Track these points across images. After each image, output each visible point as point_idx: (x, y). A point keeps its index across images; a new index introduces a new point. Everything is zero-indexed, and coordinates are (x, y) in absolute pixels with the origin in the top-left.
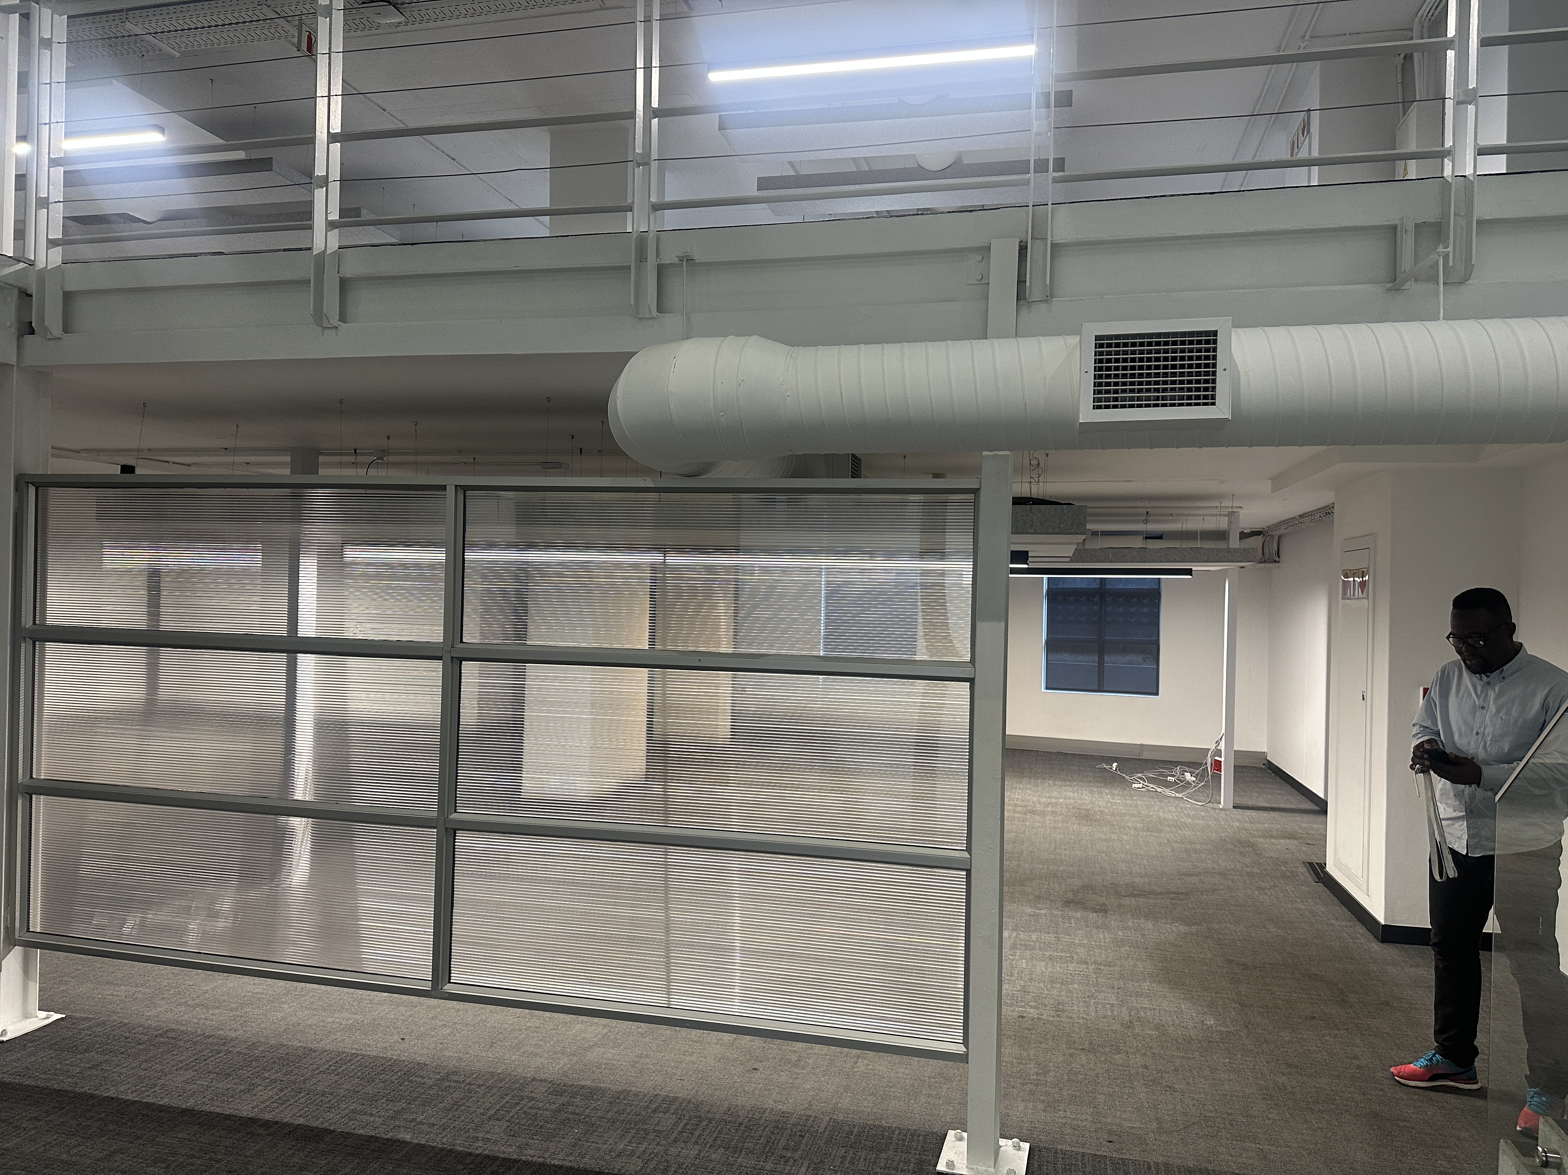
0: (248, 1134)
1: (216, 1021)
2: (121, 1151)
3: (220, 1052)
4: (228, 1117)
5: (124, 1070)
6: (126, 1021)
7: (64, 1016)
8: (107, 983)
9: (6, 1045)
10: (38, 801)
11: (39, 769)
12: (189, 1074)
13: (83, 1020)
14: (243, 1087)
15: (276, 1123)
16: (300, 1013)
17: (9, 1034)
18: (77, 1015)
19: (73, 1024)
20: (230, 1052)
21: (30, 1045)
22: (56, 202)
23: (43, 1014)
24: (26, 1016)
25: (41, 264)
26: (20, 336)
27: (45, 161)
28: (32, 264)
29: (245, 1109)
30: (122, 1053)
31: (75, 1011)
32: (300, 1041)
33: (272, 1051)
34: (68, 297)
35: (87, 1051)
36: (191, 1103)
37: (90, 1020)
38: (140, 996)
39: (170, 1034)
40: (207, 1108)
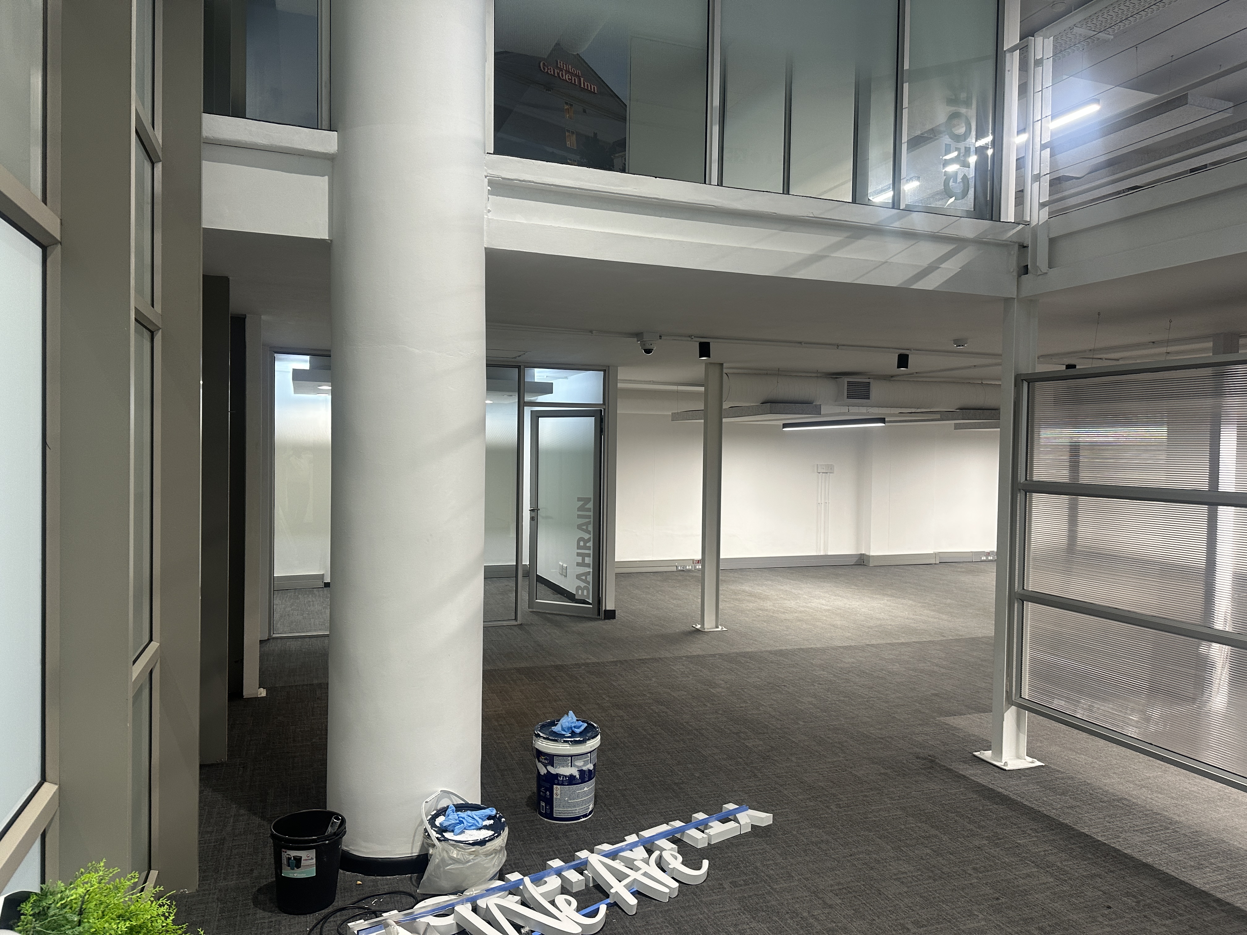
0: (1204, 903)
1: (1161, 804)
2: (1099, 876)
3: (1168, 829)
4: (1182, 883)
5: (1093, 817)
6: (1089, 782)
7: (1044, 764)
8: (1071, 750)
9: (1008, 773)
10: (1027, 606)
11: (1028, 584)
12: (1145, 838)
13: (1057, 771)
14: (1192, 864)
15: (1228, 904)
16: (1237, 820)
17: (1009, 766)
18: (1053, 766)
19: (1050, 772)
20: (1177, 832)
21: (1024, 778)
22: (1045, 175)
23: (1030, 759)
24: (1018, 757)
25: (1034, 223)
26: (1019, 276)
27: (1038, 147)
28: (1028, 224)
29: (1198, 881)
30: (1089, 804)
31: (1051, 763)
32: (1240, 843)
33: (1214, 842)
34: (1052, 242)
35: (1063, 794)
36: (1149, 860)
37: (1062, 773)
38: (1096, 766)
39: (1125, 802)
40: (1163, 868)
